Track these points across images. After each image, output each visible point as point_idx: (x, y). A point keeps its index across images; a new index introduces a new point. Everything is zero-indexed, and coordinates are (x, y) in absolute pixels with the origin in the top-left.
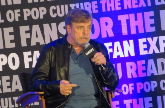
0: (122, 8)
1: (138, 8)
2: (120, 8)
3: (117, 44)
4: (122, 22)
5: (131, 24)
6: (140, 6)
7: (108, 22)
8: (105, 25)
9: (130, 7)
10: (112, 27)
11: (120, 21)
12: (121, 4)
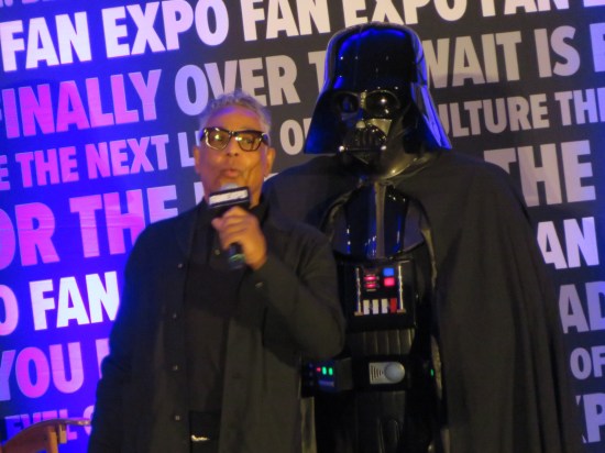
0: (80, 176)
1: (130, 176)
2: (75, 177)
3: (68, 284)
4: (82, 218)
5: (108, 224)
6: (135, 169)
7: (40, 219)
8: (31, 226)
9: (106, 173)
10: (51, 233)
11: (77, 215)
12: (79, 162)
